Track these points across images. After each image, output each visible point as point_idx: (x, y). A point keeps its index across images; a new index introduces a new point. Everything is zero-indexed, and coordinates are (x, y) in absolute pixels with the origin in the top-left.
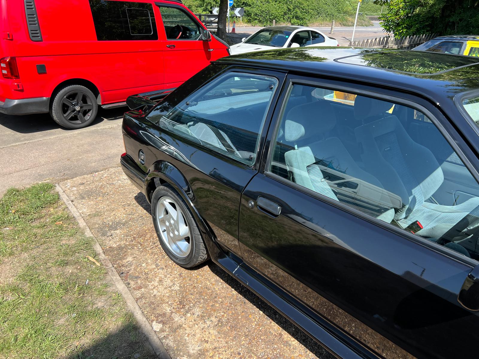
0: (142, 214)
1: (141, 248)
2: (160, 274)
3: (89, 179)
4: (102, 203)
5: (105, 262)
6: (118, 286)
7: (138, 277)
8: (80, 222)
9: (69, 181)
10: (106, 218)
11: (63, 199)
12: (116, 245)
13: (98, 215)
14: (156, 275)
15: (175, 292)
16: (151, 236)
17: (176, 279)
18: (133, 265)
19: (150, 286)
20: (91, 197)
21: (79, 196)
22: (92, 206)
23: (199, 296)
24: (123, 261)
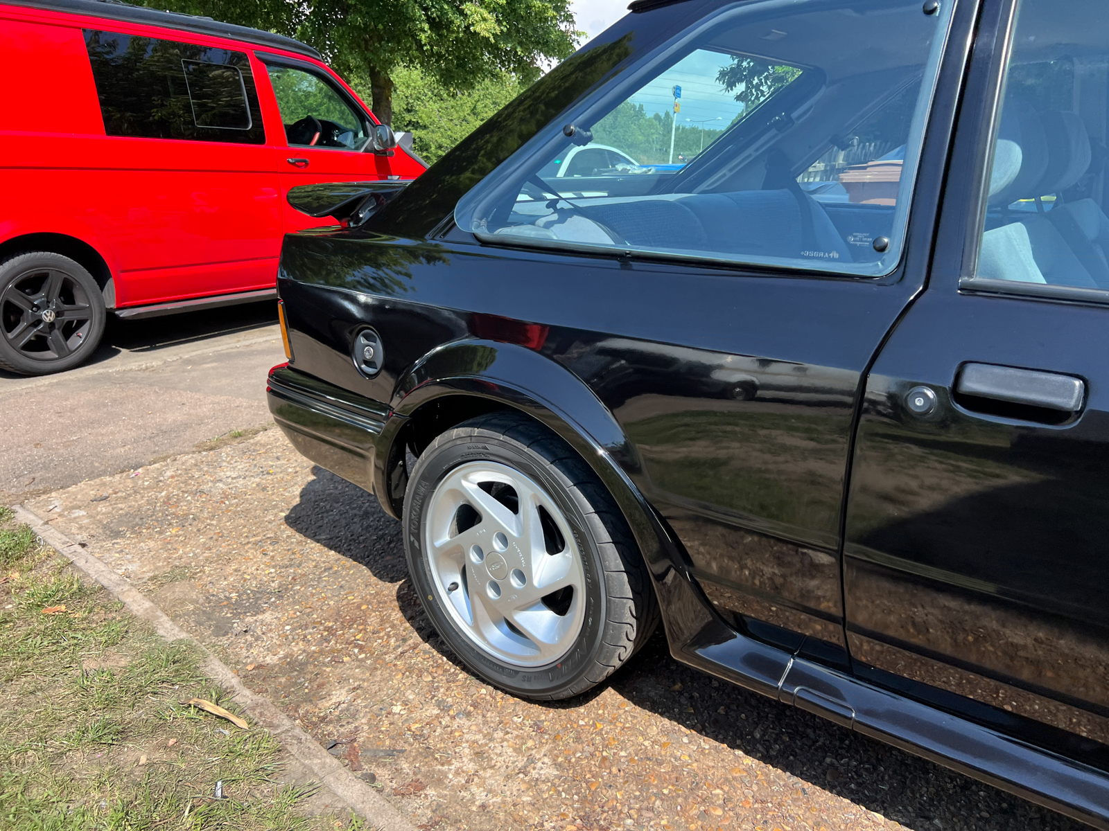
0: (324, 562)
1: (366, 658)
2: (464, 731)
3: (122, 485)
4: (184, 544)
5: (261, 714)
6: (340, 792)
7: (394, 750)
8: (128, 600)
9: (54, 494)
10: (213, 581)
11: (50, 541)
12: (276, 657)
13: (183, 577)
14: (454, 737)
15: (549, 784)
16: (382, 620)
17: (530, 743)
18: (362, 715)
19: (450, 776)
20: (144, 531)
21: (101, 531)
22: (152, 553)
23: (641, 790)
24: (320, 706)
